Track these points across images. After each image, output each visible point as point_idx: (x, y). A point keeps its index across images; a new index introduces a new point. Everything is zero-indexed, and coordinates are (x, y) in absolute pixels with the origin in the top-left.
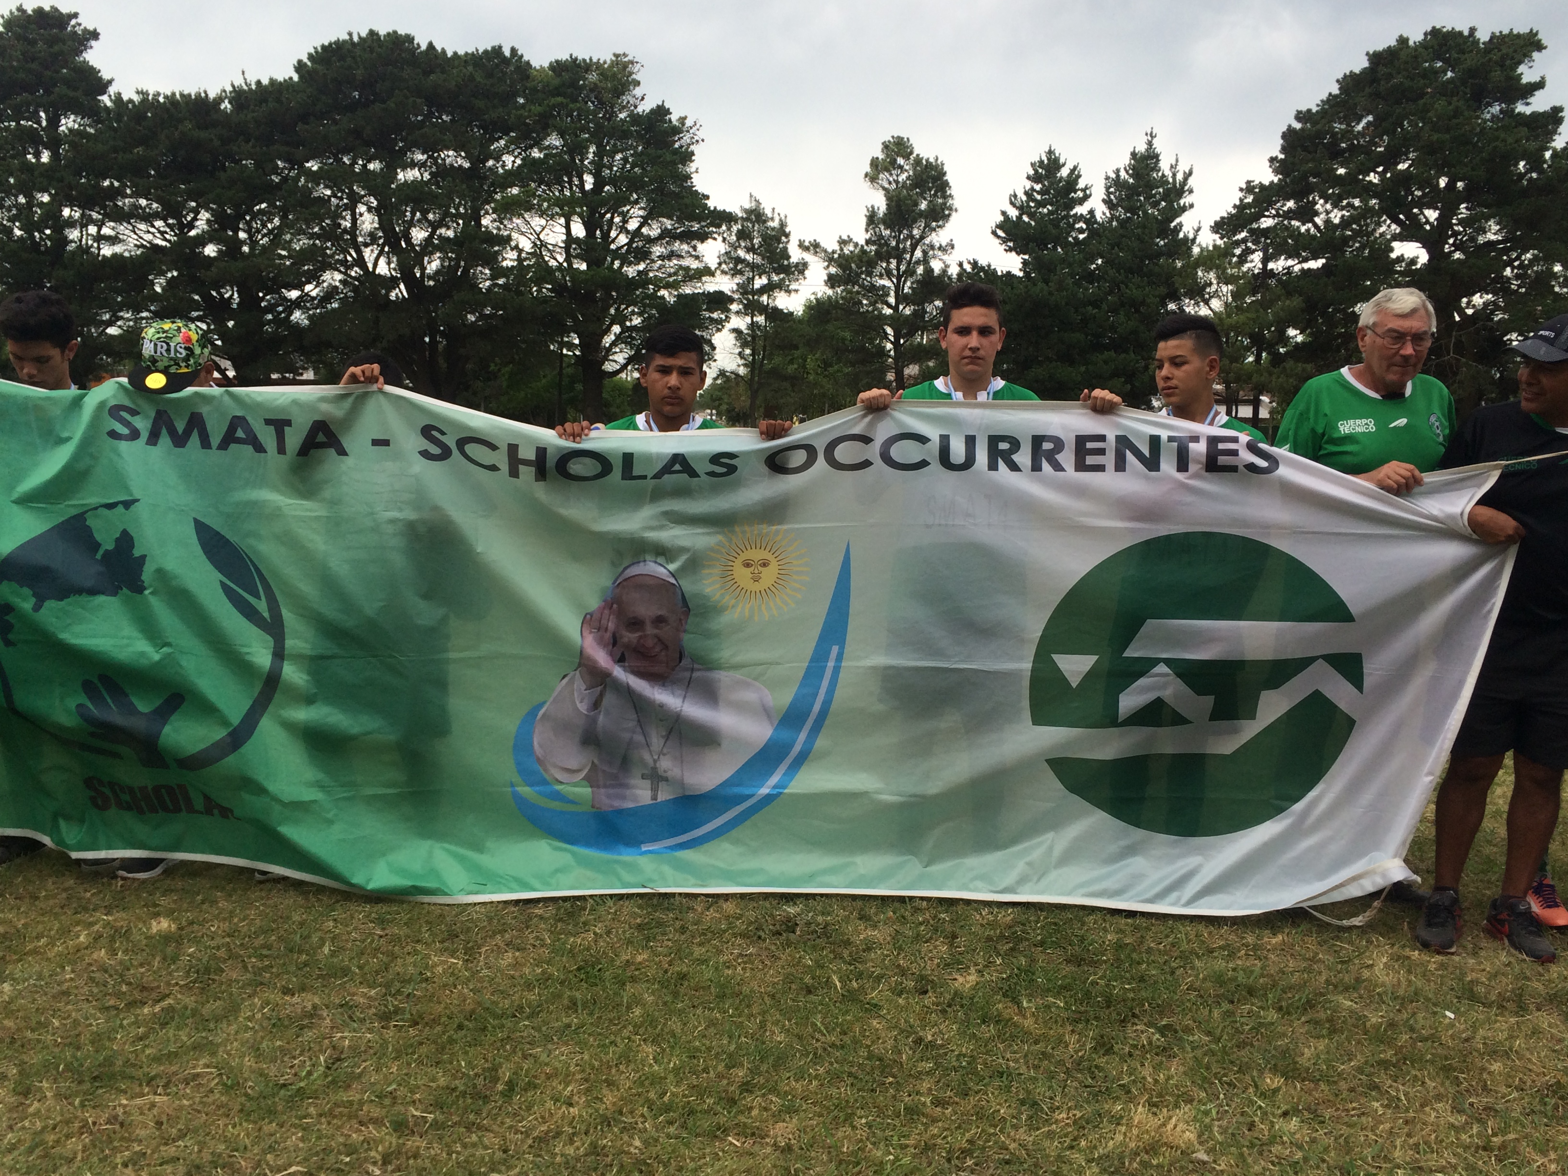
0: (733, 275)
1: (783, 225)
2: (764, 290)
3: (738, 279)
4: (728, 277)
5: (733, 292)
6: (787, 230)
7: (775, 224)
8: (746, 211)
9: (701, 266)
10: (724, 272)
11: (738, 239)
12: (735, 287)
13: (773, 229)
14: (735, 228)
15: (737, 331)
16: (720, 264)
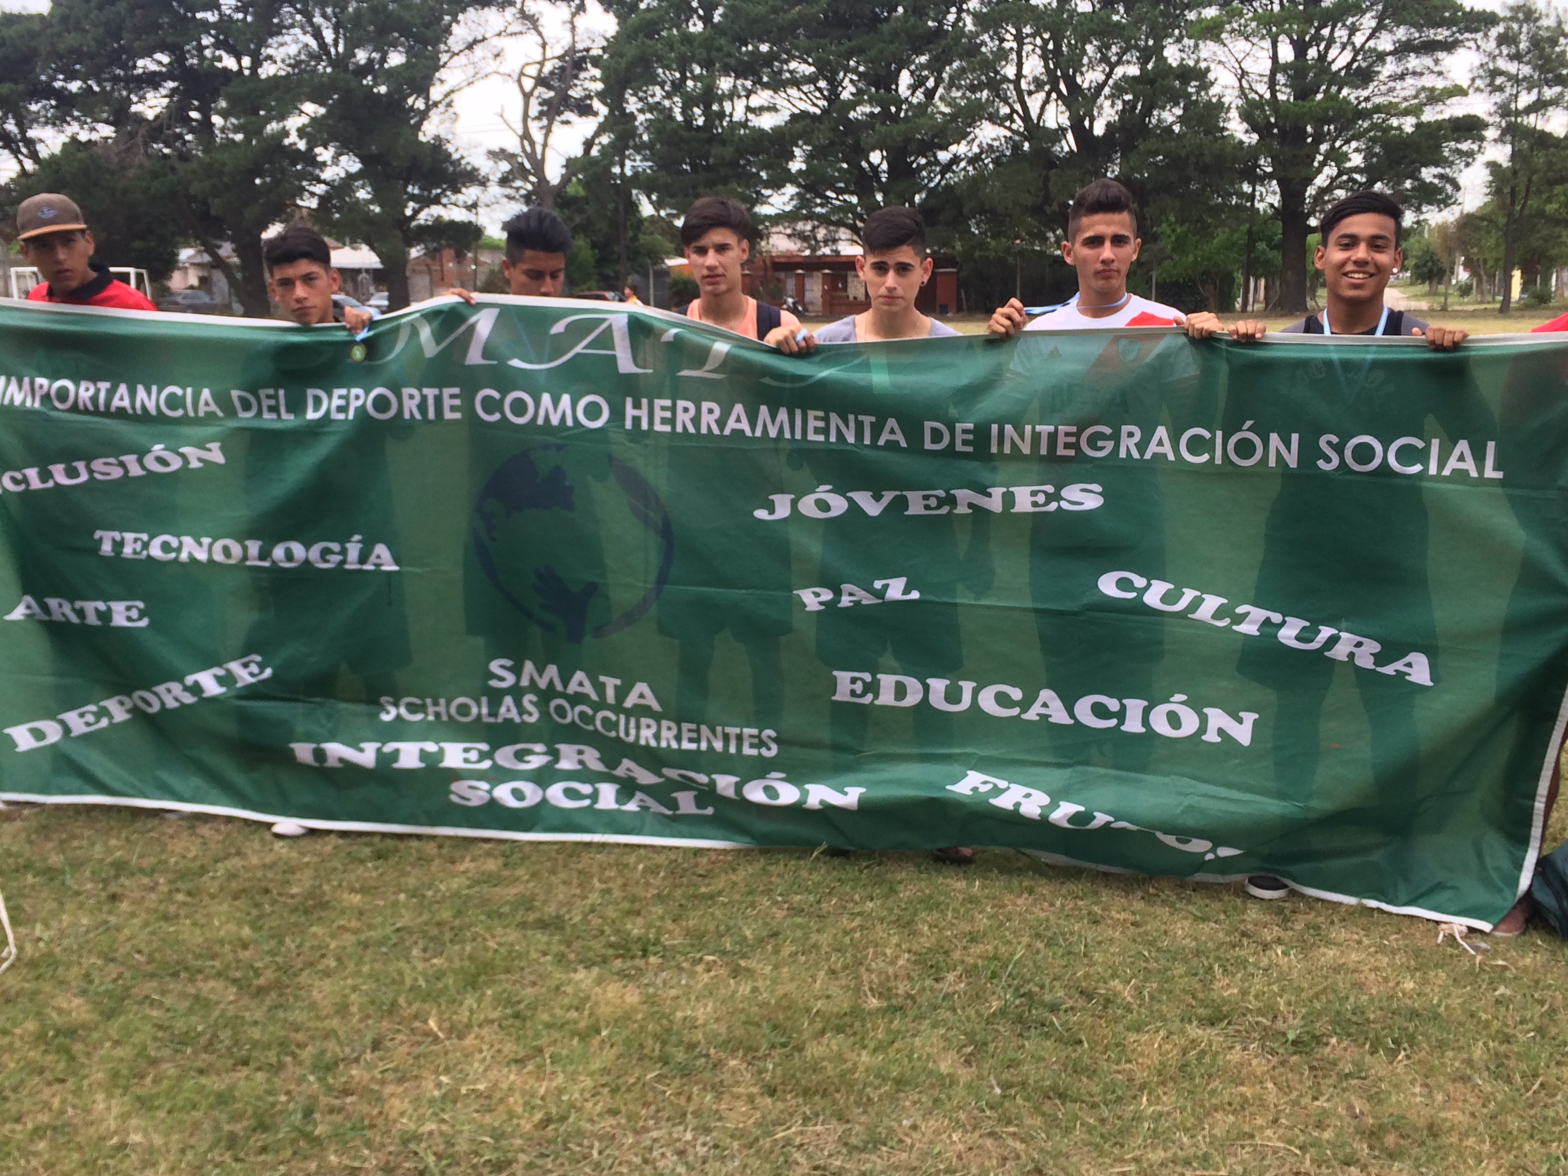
0: (1491, 92)
1: (1560, 22)
2: (1530, 109)
3: (1498, 97)
4: (1485, 95)
5: (1490, 114)
7: (1550, 22)
9: (1448, 84)
10: (1478, 90)
11: (1499, 45)
12: (1493, 109)
13: (1548, 29)
14: (1494, 32)
15: (1493, 166)
16: (1473, 80)
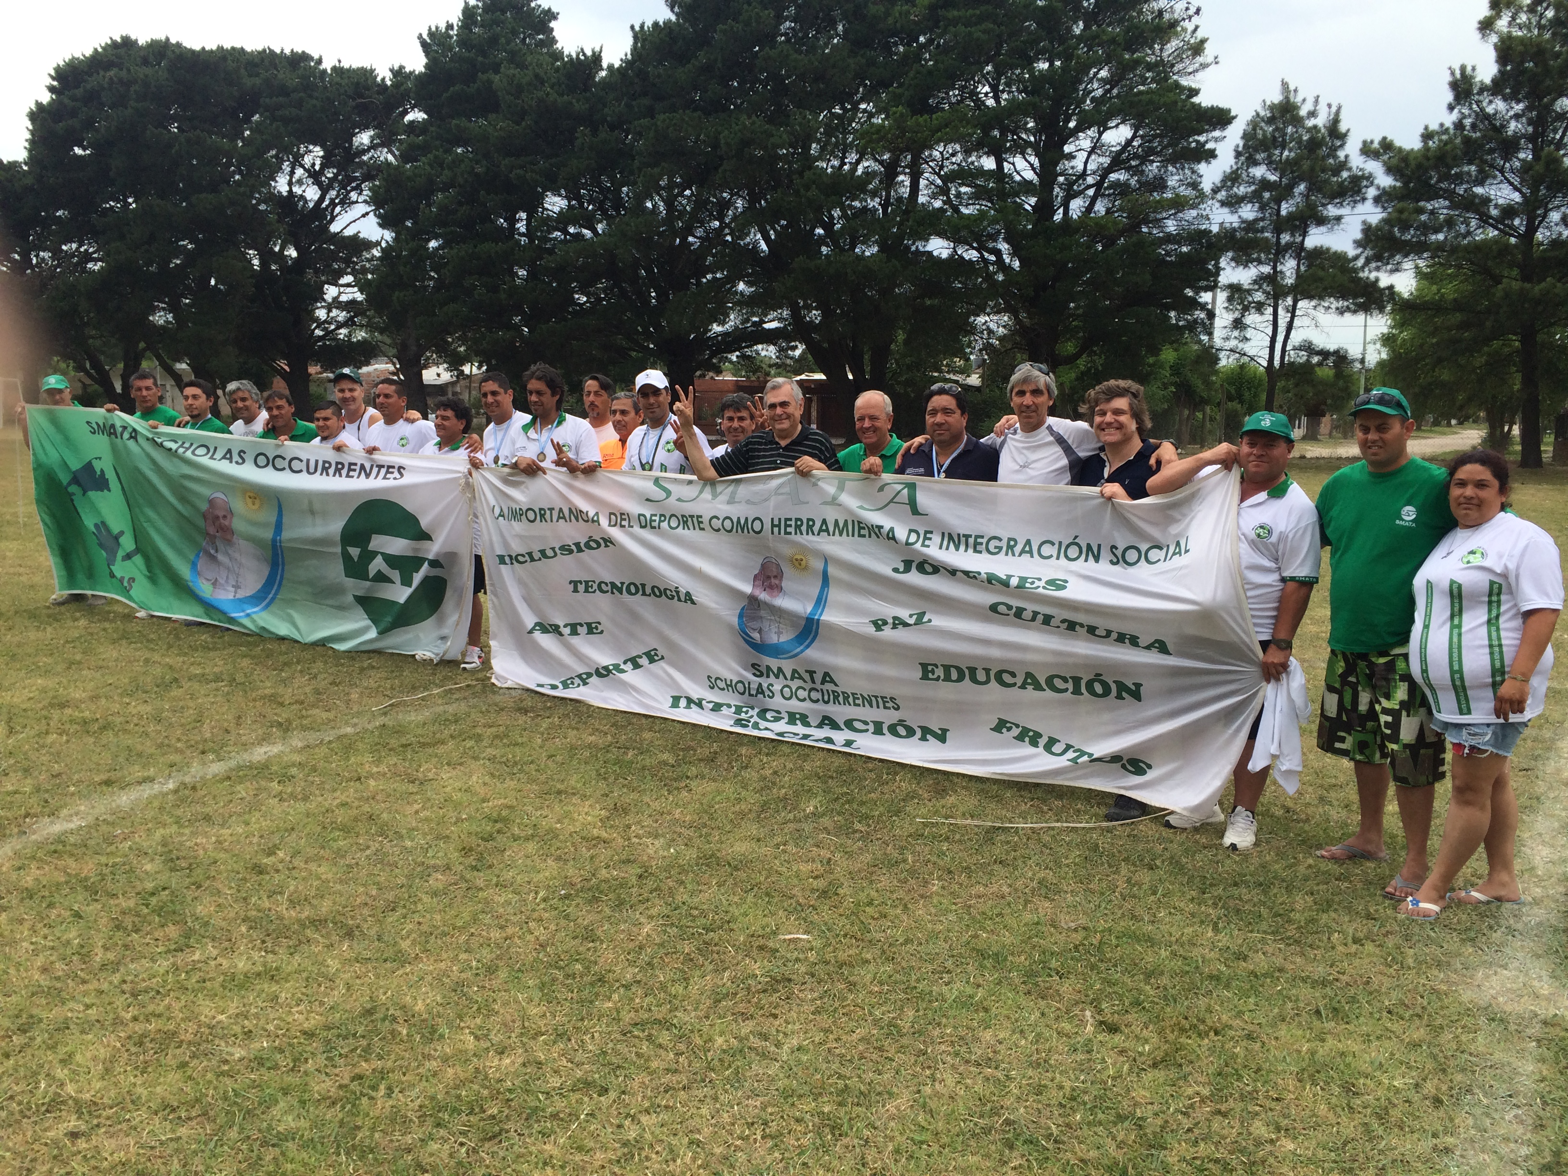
1: (1336, 121)
6: (1343, 127)
7: (1321, 121)
8: (1272, 107)
